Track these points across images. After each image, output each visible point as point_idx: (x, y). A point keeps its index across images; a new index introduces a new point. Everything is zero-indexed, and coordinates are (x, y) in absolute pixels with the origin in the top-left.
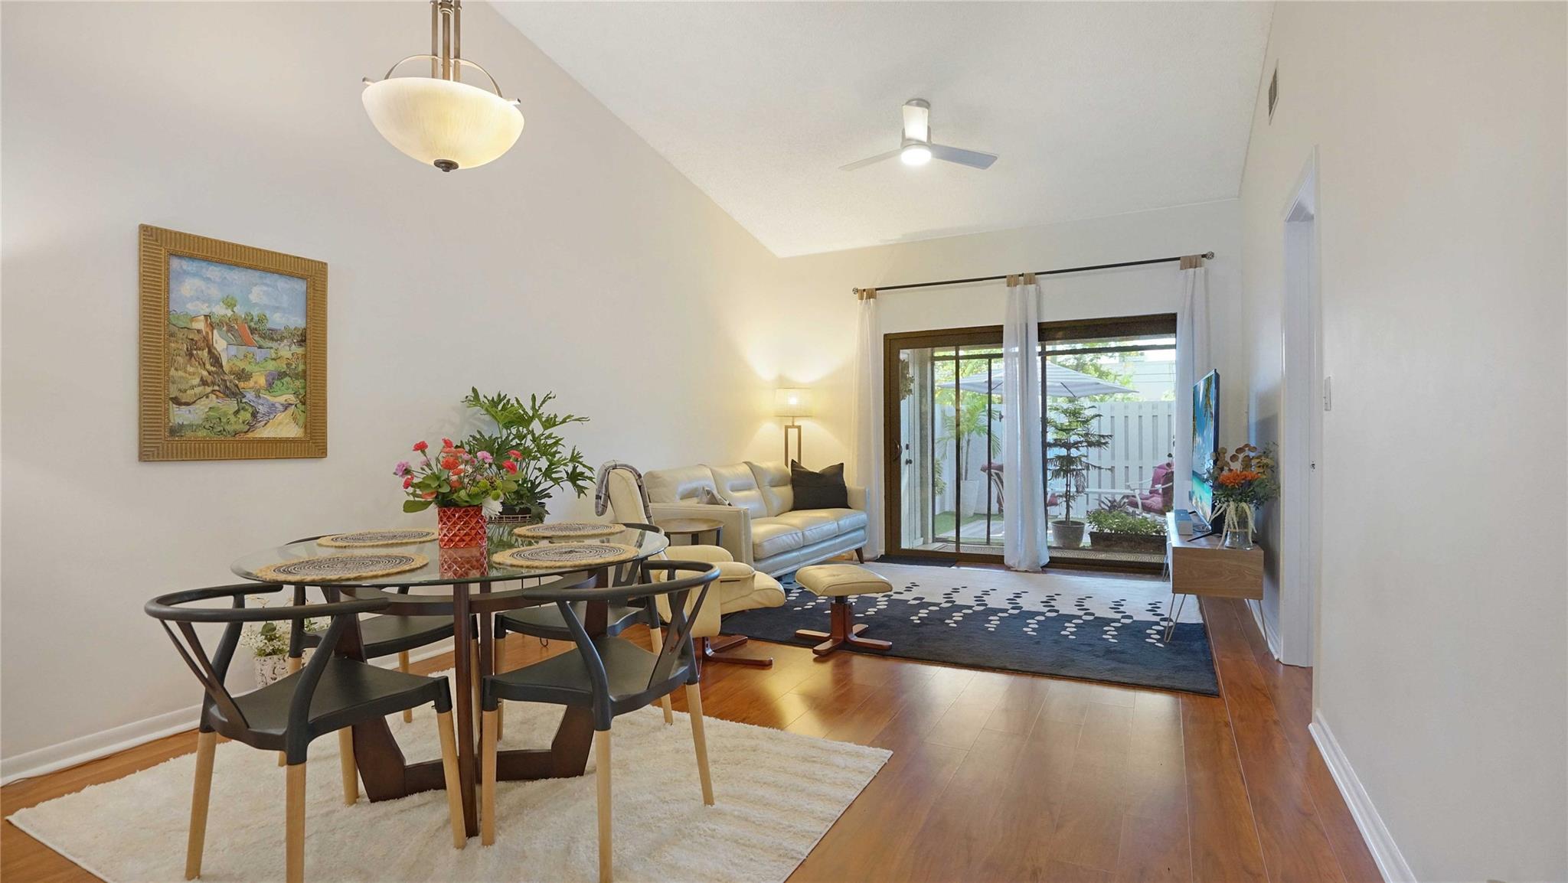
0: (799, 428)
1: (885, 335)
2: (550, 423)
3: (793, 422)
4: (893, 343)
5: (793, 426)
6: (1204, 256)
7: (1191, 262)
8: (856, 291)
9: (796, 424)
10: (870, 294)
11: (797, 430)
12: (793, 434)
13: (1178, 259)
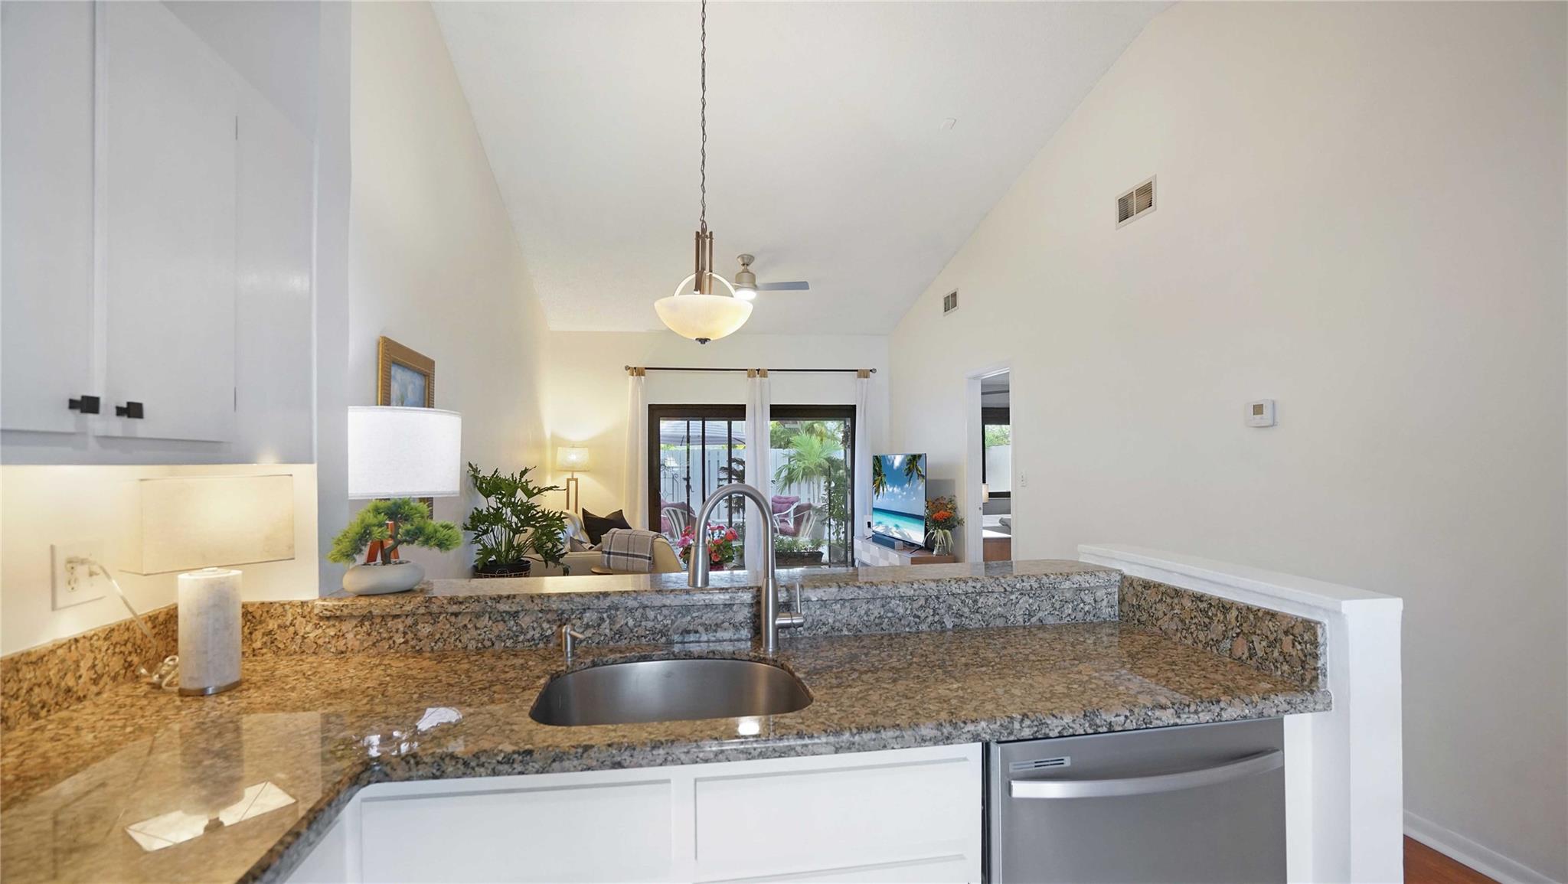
0: (576, 480)
1: (649, 405)
2: (530, 494)
3: (573, 476)
4: (657, 413)
5: (573, 479)
6: (871, 371)
7: (864, 374)
8: (627, 368)
9: (575, 477)
10: (639, 372)
11: (574, 482)
12: (572, 484)
13: (857, 371)
